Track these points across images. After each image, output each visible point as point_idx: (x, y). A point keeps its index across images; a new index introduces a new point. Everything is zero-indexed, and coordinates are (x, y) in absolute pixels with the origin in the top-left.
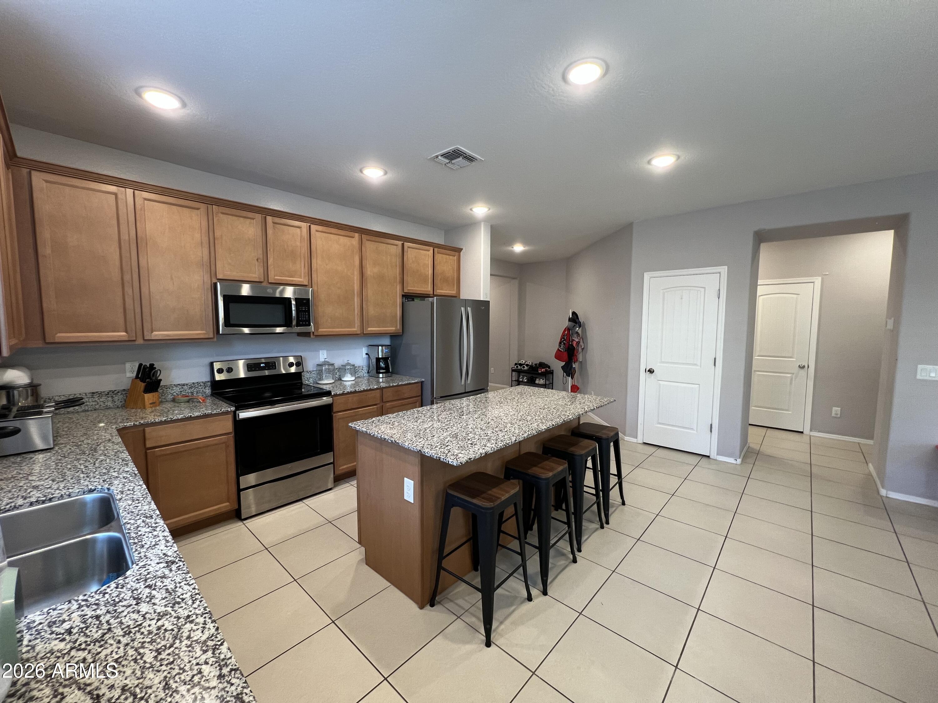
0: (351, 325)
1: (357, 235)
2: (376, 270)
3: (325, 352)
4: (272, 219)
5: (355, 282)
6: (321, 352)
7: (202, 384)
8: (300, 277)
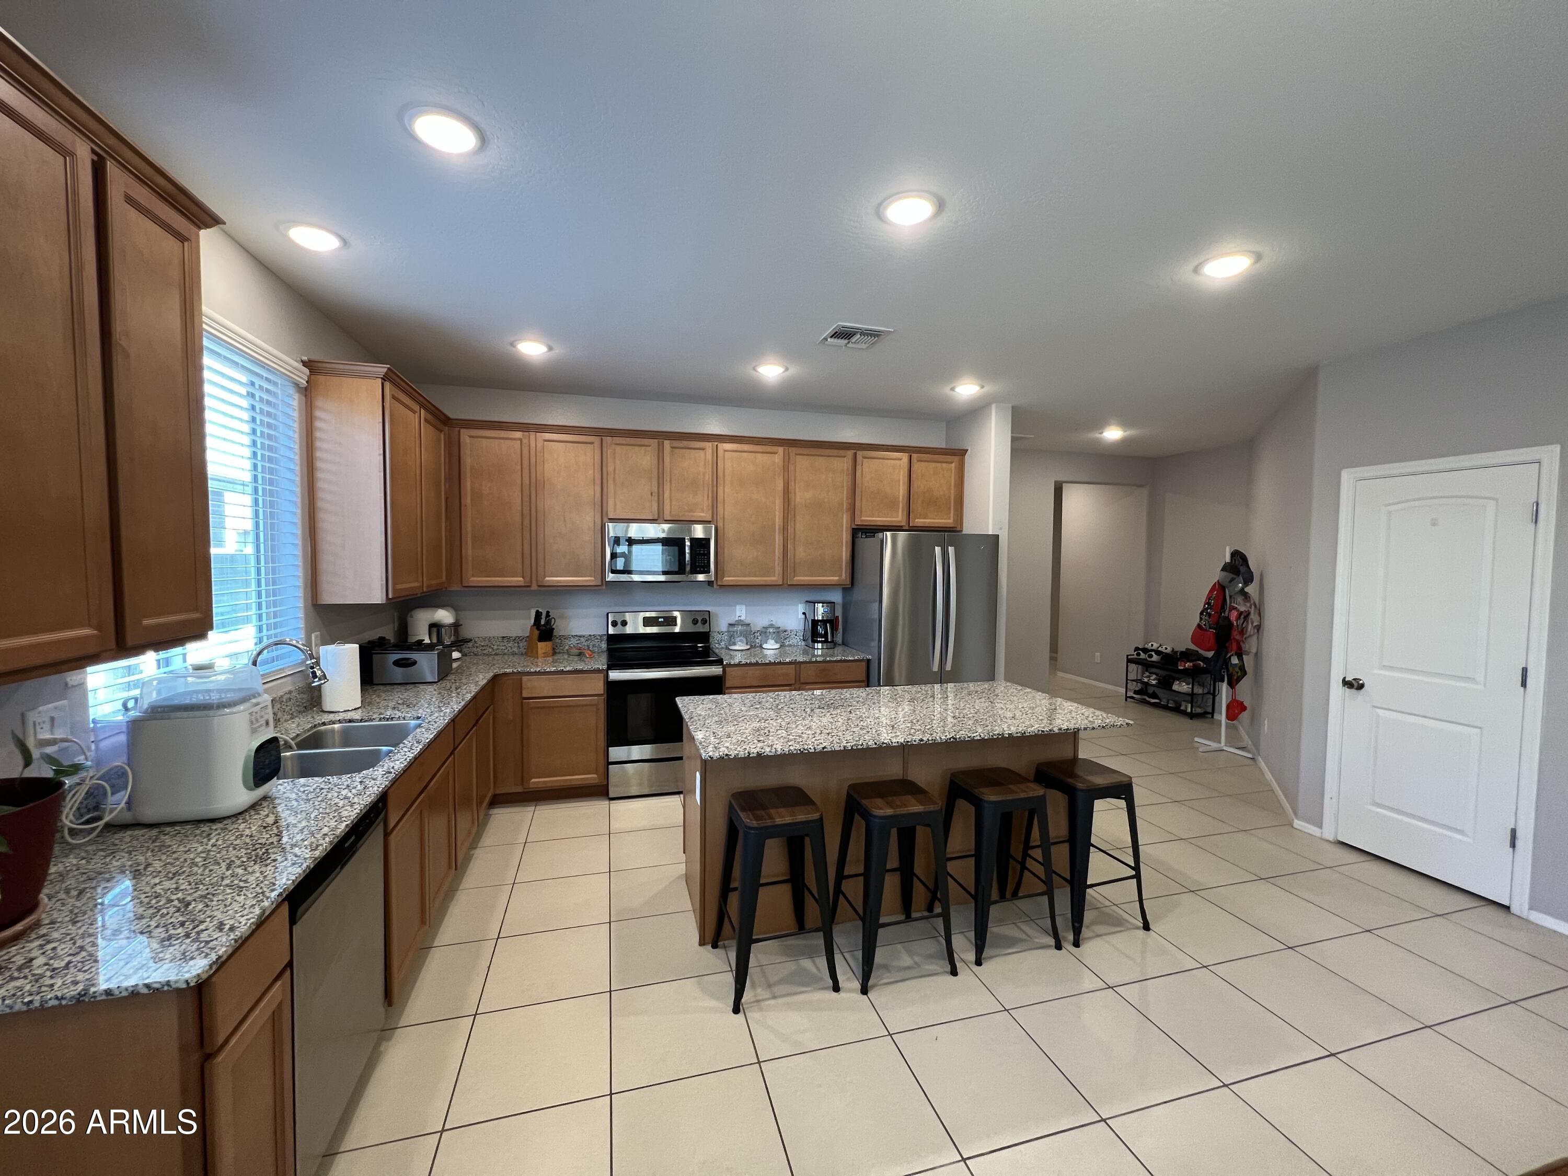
0: (769, 571)
1: (780, 450)
2: (809, 495)
3: (744, 607)
4: (670, 444)
5: (777, 513)
6: (738, 607)
7: (598, 637)
8: (703, 511)
